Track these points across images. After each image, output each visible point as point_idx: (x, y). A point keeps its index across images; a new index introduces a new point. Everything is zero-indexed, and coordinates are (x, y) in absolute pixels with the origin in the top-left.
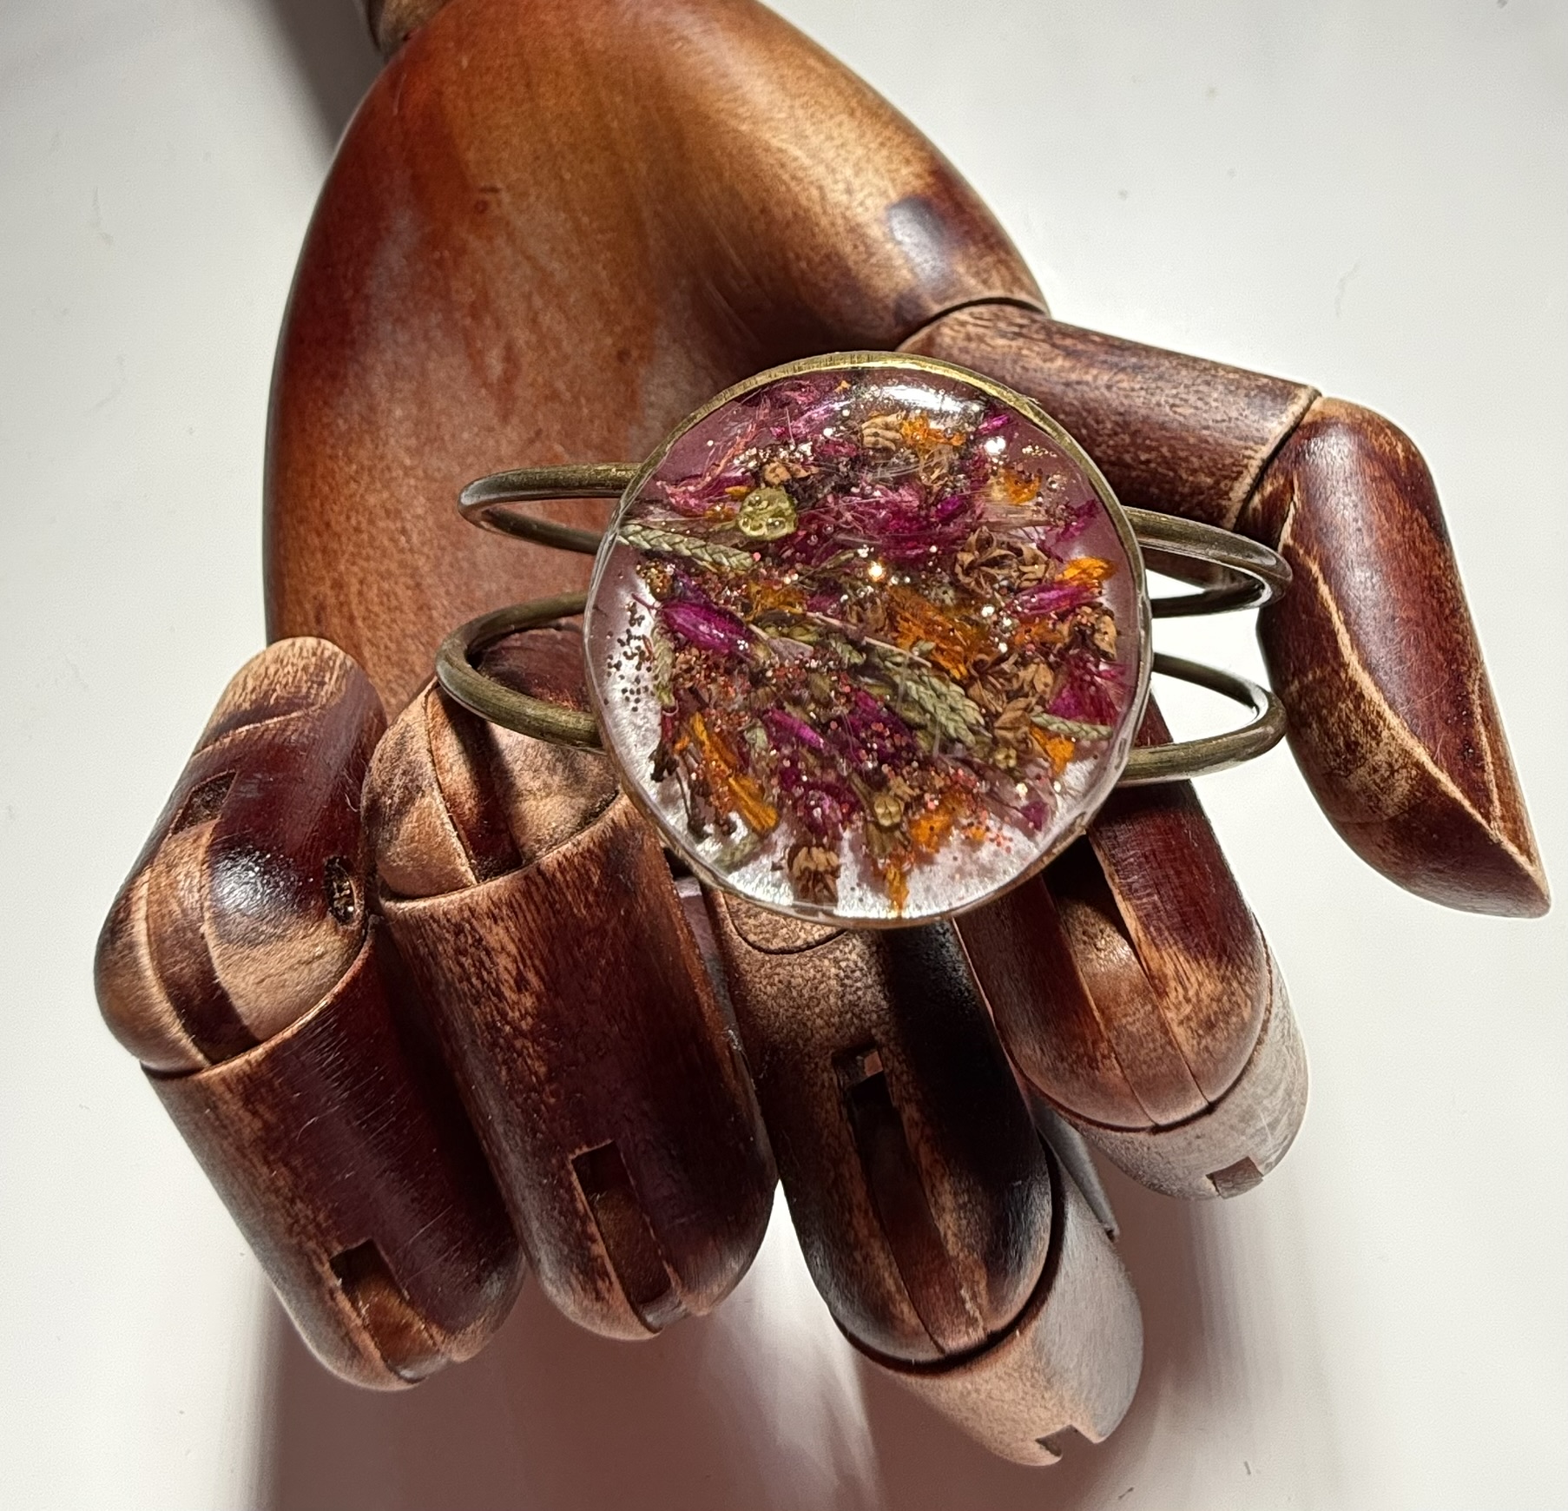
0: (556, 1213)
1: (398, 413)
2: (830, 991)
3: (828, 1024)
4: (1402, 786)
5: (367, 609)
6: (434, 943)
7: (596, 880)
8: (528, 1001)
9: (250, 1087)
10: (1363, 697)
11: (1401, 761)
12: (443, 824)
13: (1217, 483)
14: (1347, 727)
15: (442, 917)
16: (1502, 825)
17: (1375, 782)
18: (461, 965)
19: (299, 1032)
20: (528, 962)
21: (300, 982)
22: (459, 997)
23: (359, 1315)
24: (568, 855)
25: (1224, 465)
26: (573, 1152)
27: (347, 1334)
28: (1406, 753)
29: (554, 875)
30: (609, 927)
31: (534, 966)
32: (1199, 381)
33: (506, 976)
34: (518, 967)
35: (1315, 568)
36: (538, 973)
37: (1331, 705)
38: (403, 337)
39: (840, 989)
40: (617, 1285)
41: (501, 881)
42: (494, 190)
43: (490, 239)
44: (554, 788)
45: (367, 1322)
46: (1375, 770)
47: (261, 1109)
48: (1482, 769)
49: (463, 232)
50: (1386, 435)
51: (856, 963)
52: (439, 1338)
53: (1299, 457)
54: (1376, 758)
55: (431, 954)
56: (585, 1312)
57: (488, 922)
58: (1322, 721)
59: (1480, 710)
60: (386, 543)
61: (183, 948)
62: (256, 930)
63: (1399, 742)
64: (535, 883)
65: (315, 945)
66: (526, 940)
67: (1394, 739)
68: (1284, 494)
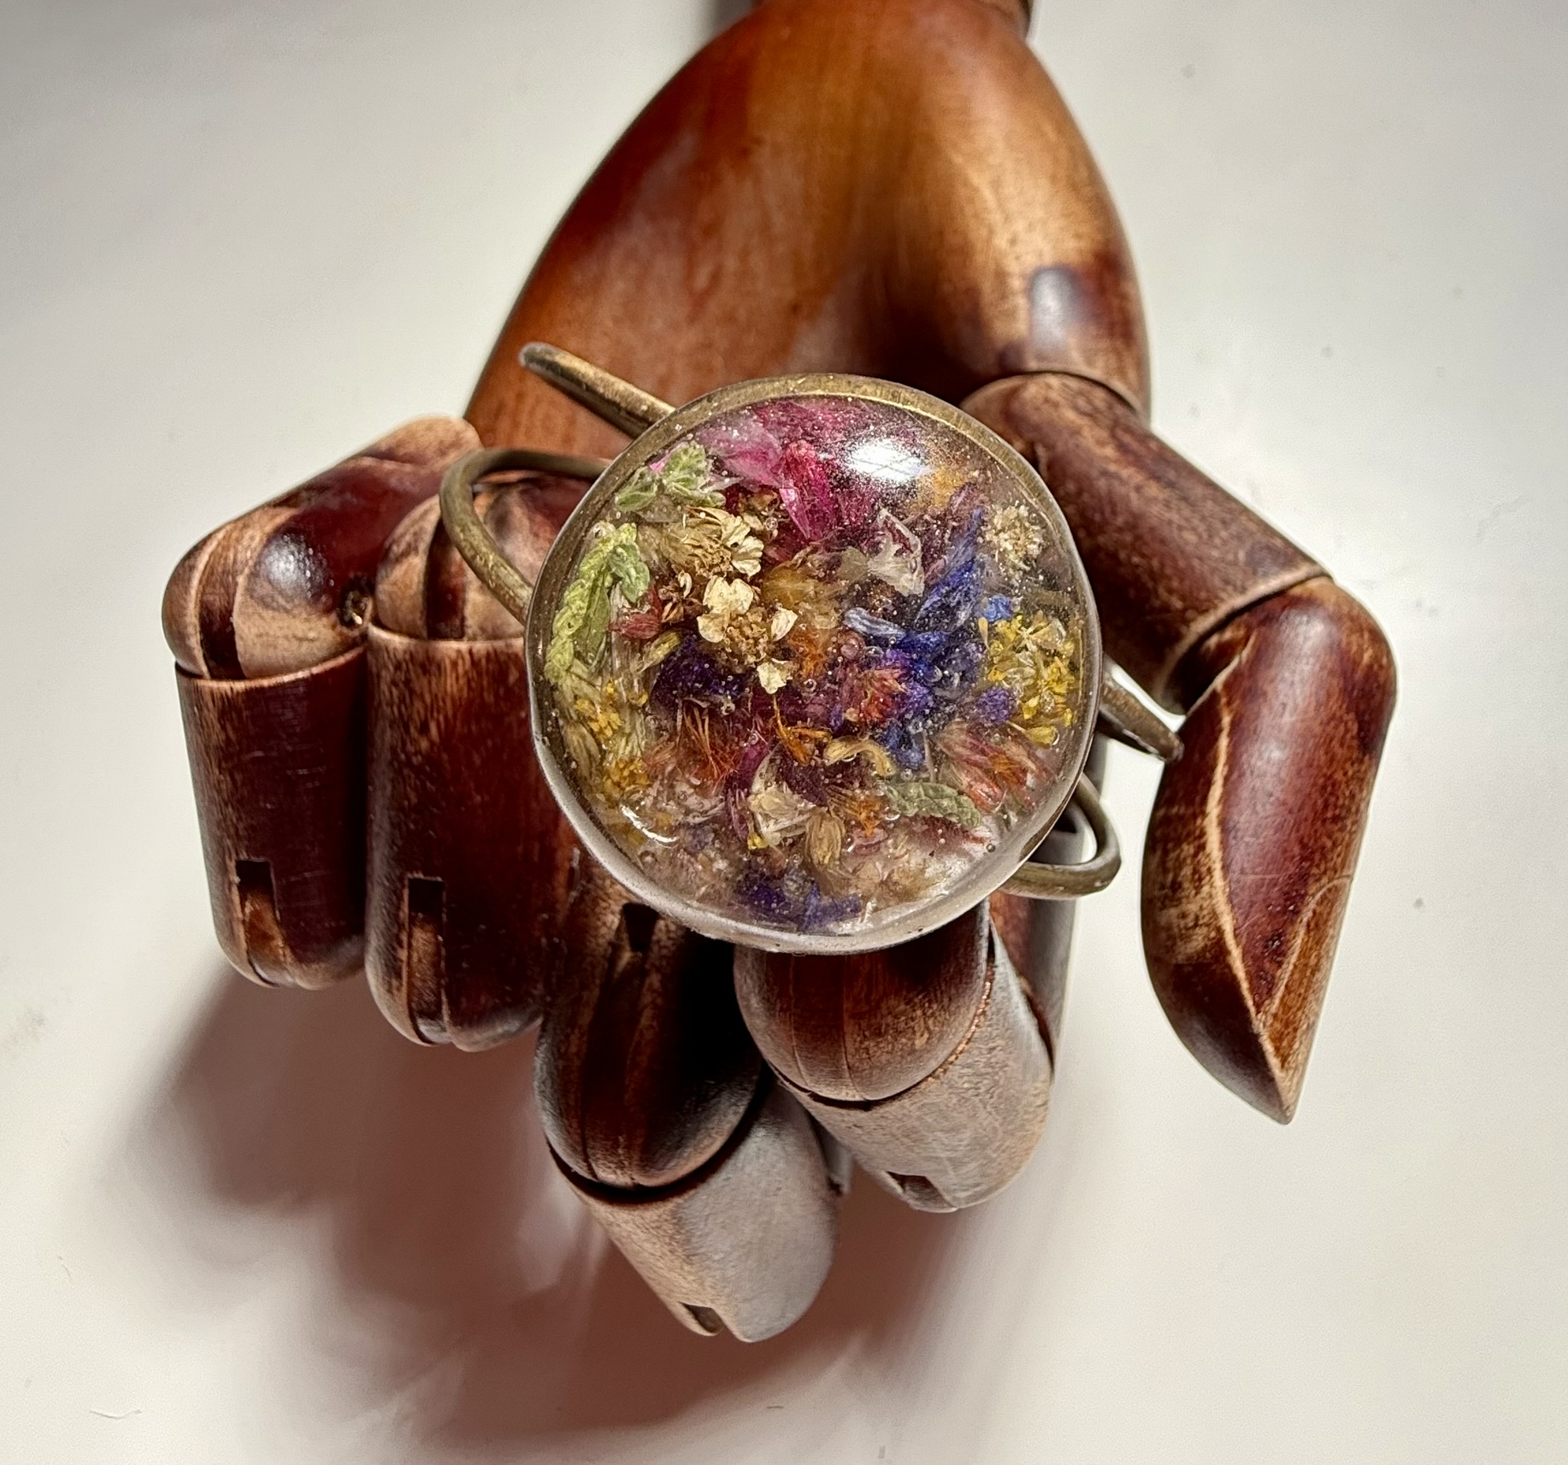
0: (388, 914)
4: (1198, 940)
6: (382, 668)
7: (512, 679)
8: (424, 744)
9: (227, 707)
10: (1205, 847)
11: (1207, 918)
12: (419, 583)
13: (1185, 609)
14: (1180, 868)
15: (392, 651)
16: (1270, 1021)
17: (1178, 926)
18: (391, 693)
19: (276, 685)
20: (435, 714)
21: (286, 650)
22: (383, 717)
23: (243, 910)
24: (499, 650)
25: (1198, 596)
26: (411, 873)
27: (231, 919)
28: (1214, 915)
29: (480, 660)
30: (505, 720)
31: (437, 717)
34: (427, 715)
35: (1226, 720)
36: (438, 726)
37: (1178, 843)
40: (404, 989)
42: (762, 143)
45: (247, 919)
46: (1184, 916)
47: (228, 726)
48: (1280, 964)
50: (1362, 636)
52: (289, 959)
53: (1269, 620)
54: (1189, 906)
55: (377, 674)
56: (380, 997)
57: (418, 669)
58: (1166, 853)
59: (1310, 914)
61: (222, 584)
62: (272, 597)
63: (1214, 901)
64: (463, 659)
65: (310, 629)
66: (440, 696)
67: (1210, 896)
68: (1238, 645)
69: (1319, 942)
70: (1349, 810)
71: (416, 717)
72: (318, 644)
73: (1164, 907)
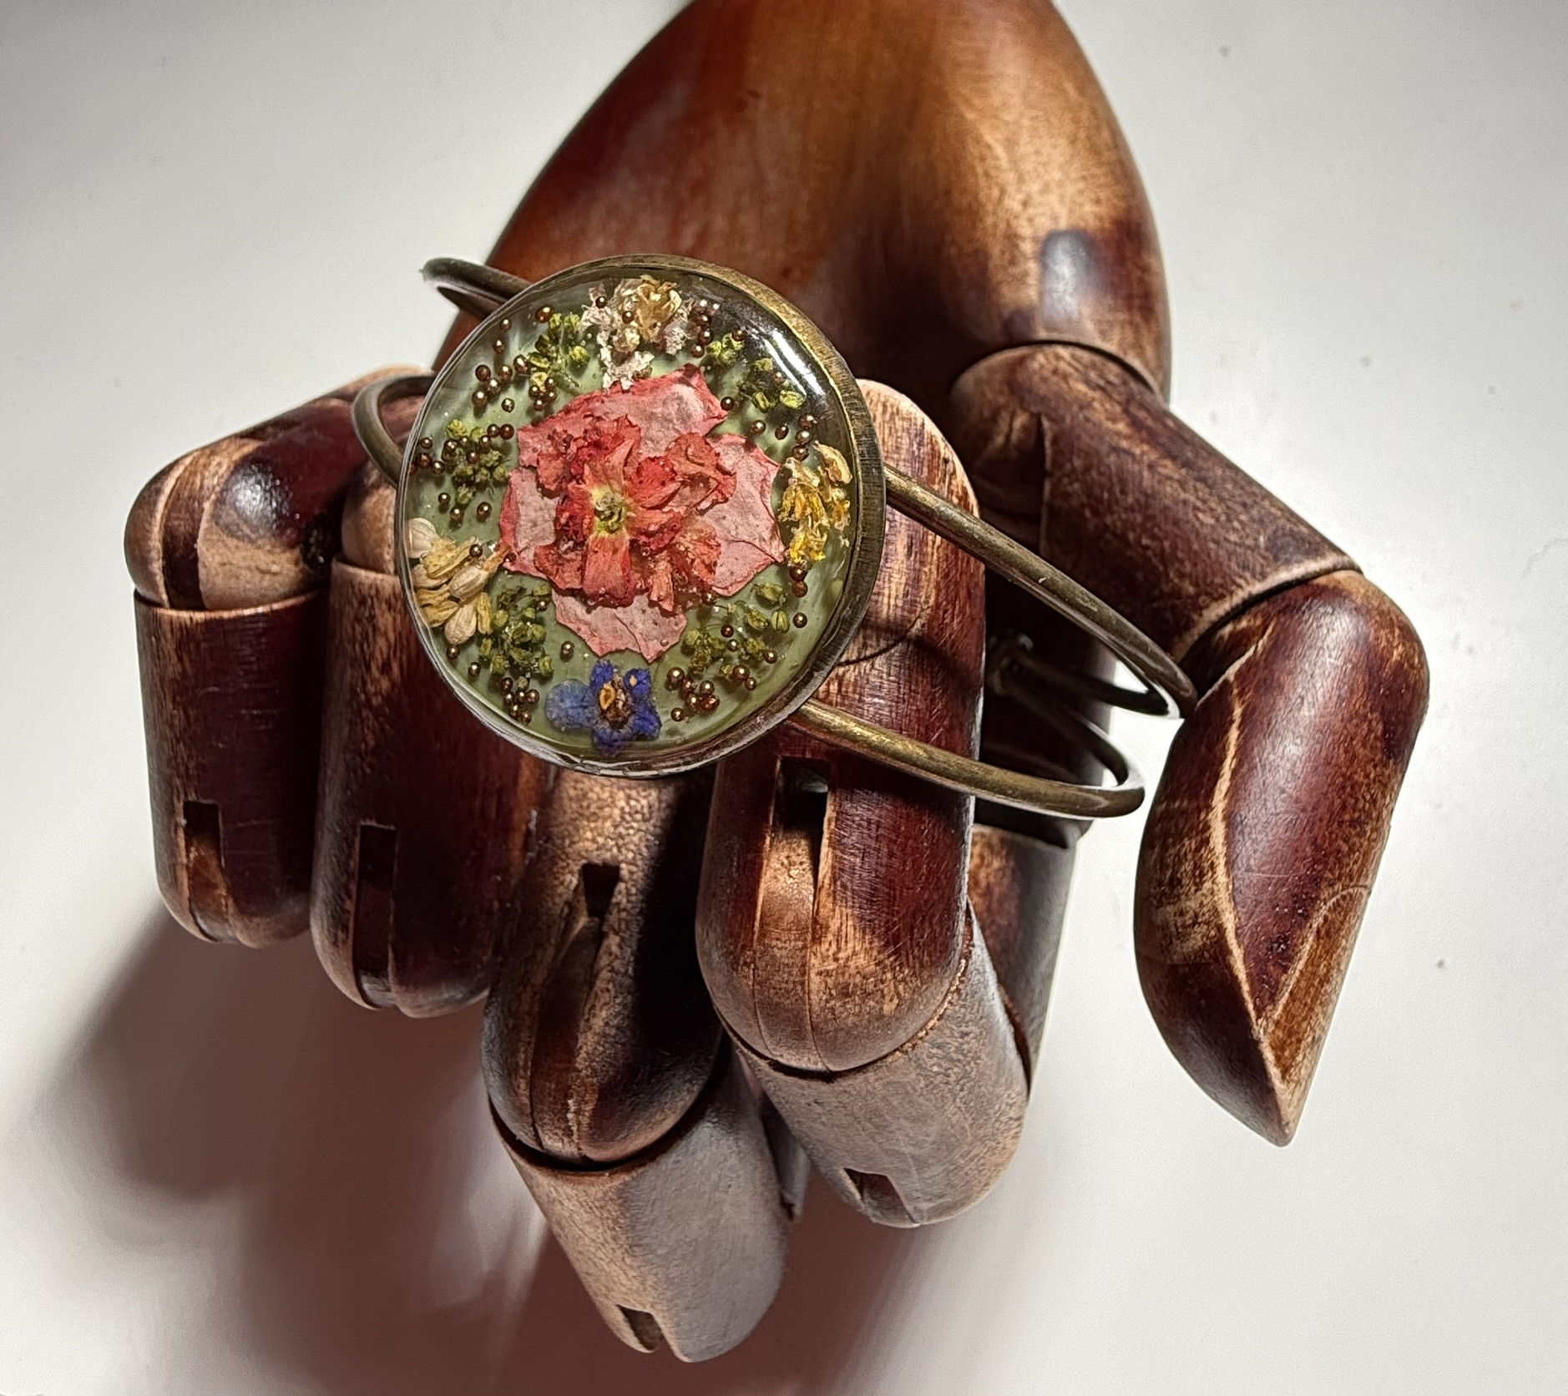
3: (594, 840)
4: (1196, 940)
6: (346, 603)
8: (385, 684)
9: (186, 636)
10: (1208, 843)
11: (1207, 916)
12: (388, 515)
13: (1198, 595)
14: (1181, 863)
15: (357, 586)
16: (1272, 1030)
17: (1176, 924)
18: (354, 629)
19: (235, 619)
20: (398, 654)
21: (249, 583)
22: (344, 653)
23: (188, 856)
25: (1212, 582)
26: (365, 821)
27: (175, 865)
28: (1216, 912)
31: (401, 659)
32: (1237, 500)
34: (389, 657)
35: (1237, 712)
36: (402, 667)
37: (1179, 838)
38: (633, 186)
39: (618, 819)
40: (350, 941)
42: (757, 96)
43: (735, 135)
45: (191, 865)
46: (1182, 913)
47: (186, 659)
48: (1285, 970)
49: (718, 120)
50: (1392, 632)
51: (642, 807)
52: (231, 910)
53: (1288, 609)
54: (1188, 903)
55: (341, 611)
56: (324, 950)
57: (384, 606)
58: (1165, 848)
59: (1321, 920)
61: (187, 510)
62: (238, 525)
63: (1216, 898)
65: (274, 562)
66: (404, 635)
67: (1212, 893)
68: (1254, 634)
69: (1329, 952)
70: (1369, 815)
71: (378, 655)
72: (279, 578)
73: (1160, 904)
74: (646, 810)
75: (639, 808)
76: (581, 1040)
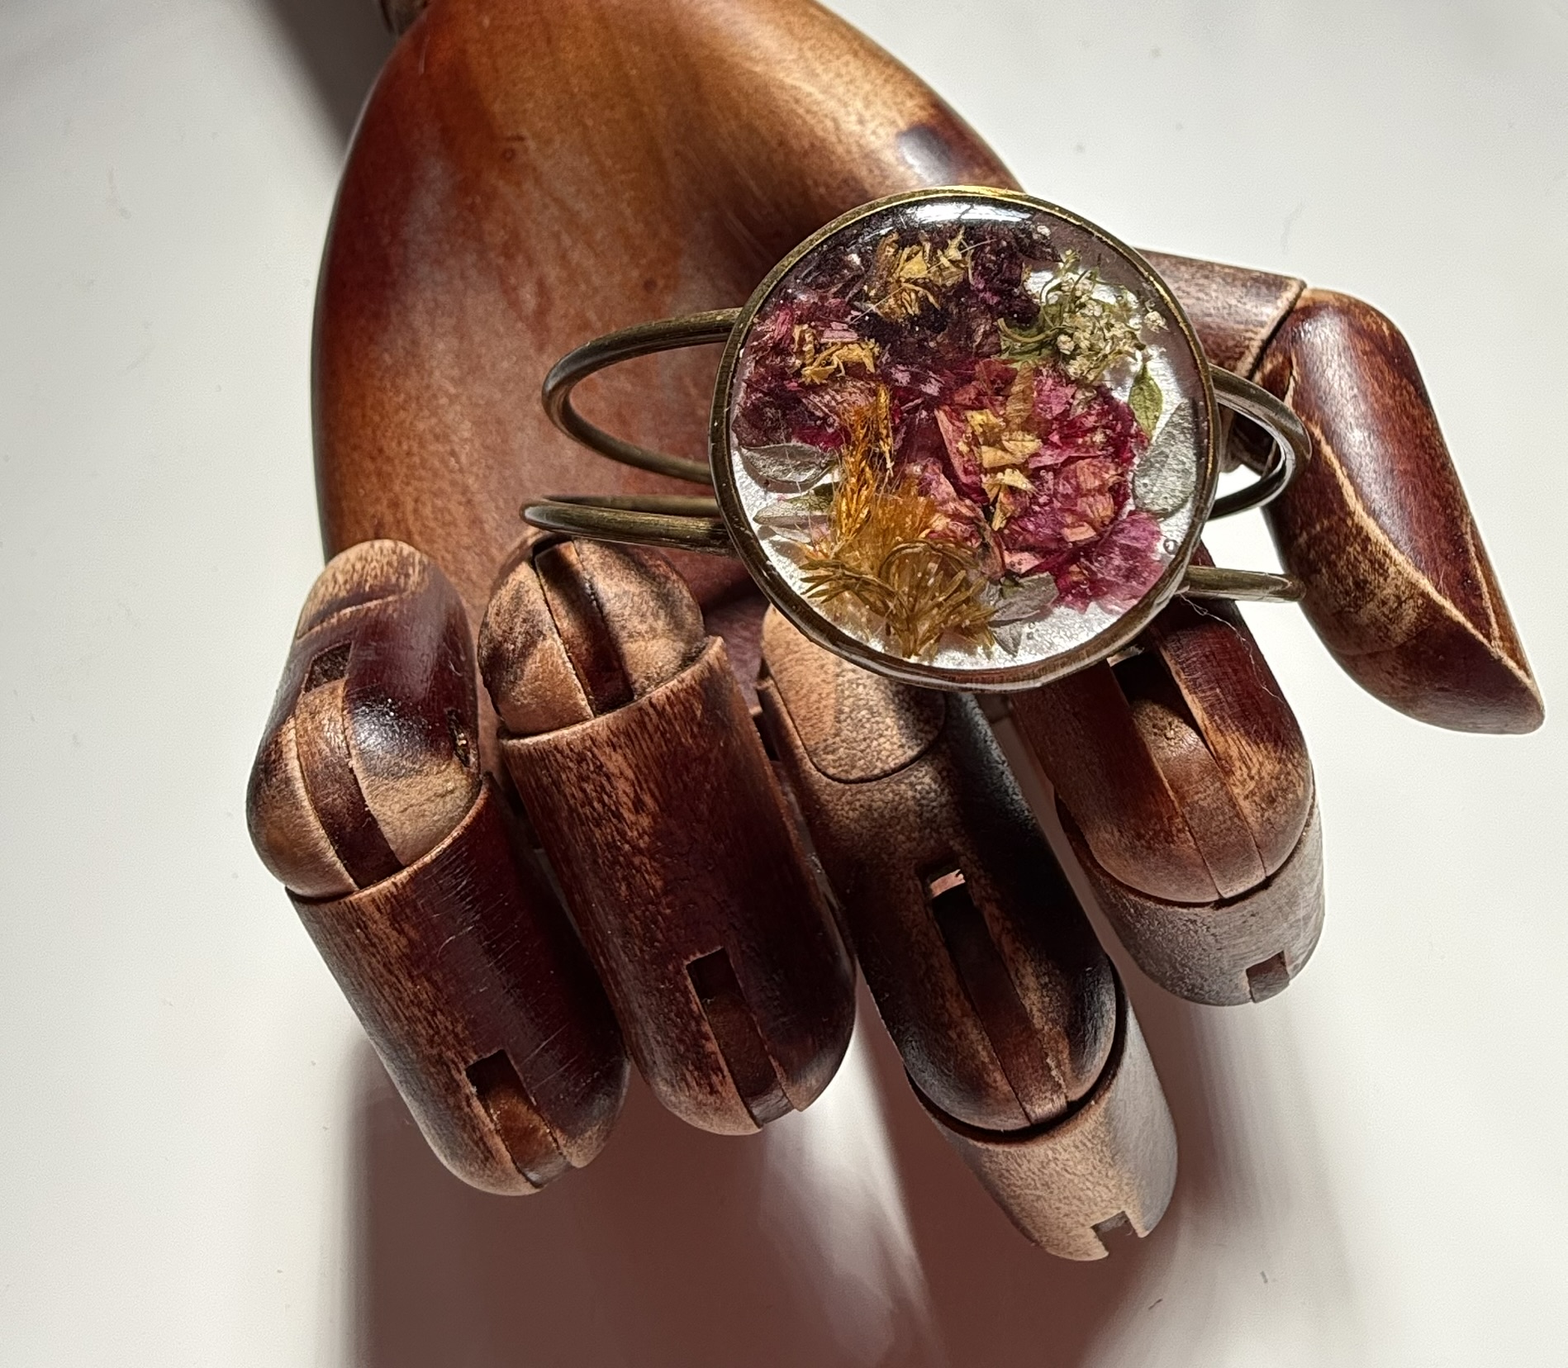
0: (672, 1015)
1: (441, 346)
2: (909, 811)
3: (909, 839)
4: (1410, 613)
5: (424, 525)
6: (558, 772)
7: (699, 713)
8: (645, 821)
9: (397, 907)
10: (1370, 539)
11: (1407, 592)
12: (564, 663)
13: (1223, 363)
14: (1355, 567)
15: (565, 747)
16: (1501, 644)
17: (1384, 614)
18: (584, 791)
19: (437, 858)
20: (645, 786)
21: (437, 812)
22: (580, 820)
23: (492, 1120)
24: (675, 690)
25: (1227, 347)
26: (687, 958)
27: (481, 1138)
28: (1412, 585)
29: (664, 708)
30: (712, 756)
31: (649, 788)
32: (1198, 275)
33: (625, 799)
34: (635, 791)
35: (1317, 432)
36: (653, 796)
37: (1340, 550)
38: (440, 277)
39: (918, 808)
40: (729, 1080)
41: (618, 712)
42: (521, 139)
43: (518, 184)
44: (659, 631)
45: (499, 1127)
46: (1384, 603)
47: (406, 927)
49: (493, 179)
51: (929, 785)
52: (562, 1141)
53: (1297, 336)
54: (1385, 592)
55: (554, 783)
57: (607, 750)
58: (1331, 565)
59: (1473, 548)
60: (437, 464)
61: (335, 779)
62: (397, 764)
63: (1405, 575)
64: (648, 714)
65: (447, 781)
66: (641, 765)
67: (1400, 573)
68: (1283, 369)
72: (457, 793)
73: (1358, 608)
74: (933, 786)
75: (927, 788)
76: (1027, 1003)
